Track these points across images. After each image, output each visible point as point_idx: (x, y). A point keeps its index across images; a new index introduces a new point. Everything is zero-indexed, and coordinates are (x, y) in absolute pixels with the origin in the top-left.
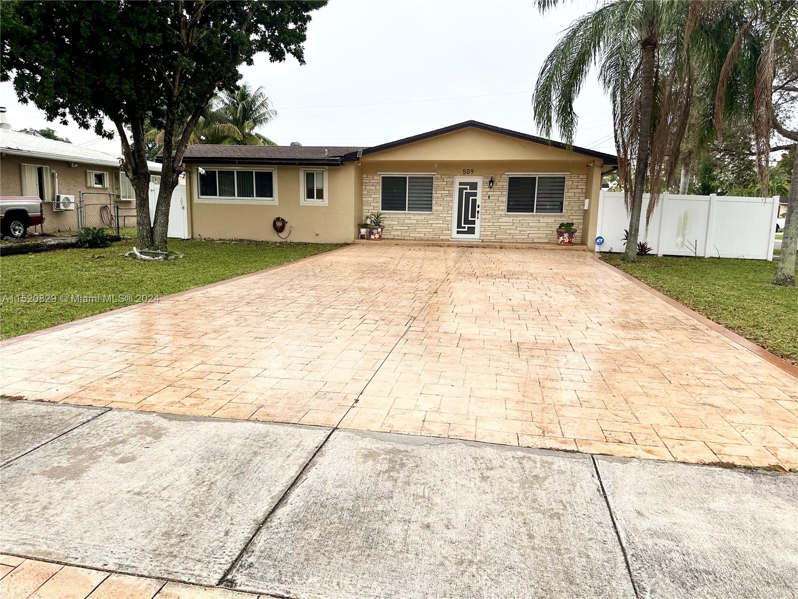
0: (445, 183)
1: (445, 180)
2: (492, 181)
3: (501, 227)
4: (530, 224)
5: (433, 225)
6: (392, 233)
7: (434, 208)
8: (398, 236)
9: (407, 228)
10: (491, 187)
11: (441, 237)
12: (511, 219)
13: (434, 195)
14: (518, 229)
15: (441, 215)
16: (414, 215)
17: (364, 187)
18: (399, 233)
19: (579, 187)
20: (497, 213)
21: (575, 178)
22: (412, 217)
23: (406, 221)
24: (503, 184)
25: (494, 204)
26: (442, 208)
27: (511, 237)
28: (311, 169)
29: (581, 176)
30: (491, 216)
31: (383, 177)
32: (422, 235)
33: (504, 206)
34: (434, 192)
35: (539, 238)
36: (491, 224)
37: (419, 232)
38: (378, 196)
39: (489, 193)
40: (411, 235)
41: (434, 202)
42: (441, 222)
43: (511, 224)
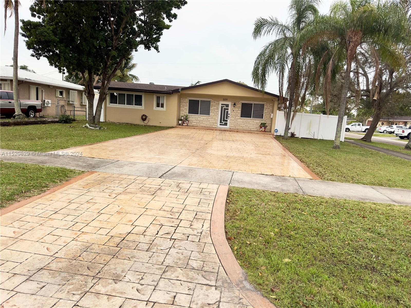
0: (216, 104)
1: (215, 102)
2: (235, 104)
3: (238, 123)
4: (250, 123)
5: (210, 121)
6: (193, 123)
7: (210, 114)
9: (199, 122)
10: (234, 107)
11: (213, 126)
12: (242, 120)
13: (211, 109)
14: (245, 124)
15: (213, 117)
16: (202, 116)
17: (181, 104)
18: (195, 124)
19: (270, 108)
20: (236, 117)
21: (268, 105)
22: (201, 117)
23: (198, 119)
24: (239, 106)
25: (235, 114)
26: (214, 114)
27: (242, 128)
28: (159, 95)
29: (271, 104)
30: (234, 119)
31: (189, 100)
33: (240, 115)
34: (211, 107)
35: (253, 129)
36: (234, 122)
37: (204, 124)
38: (187, 108)
39: (233, 109)
40: (200, 125)
41: (210, 111)
42: (213, 120)
43: (242, 122)
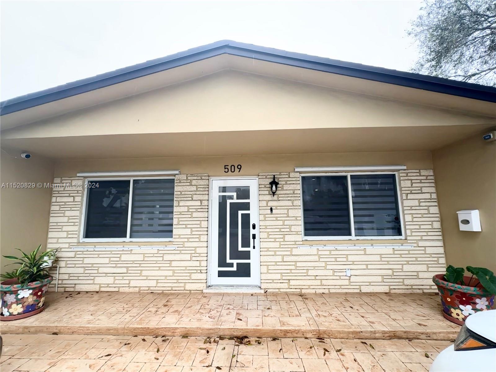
0: (194, 188)
1: (194, 182)
2: (274, 183)
3: (299, 264)
4: (351, 258)
5: (174, 264)
6: (98, 280)
7: (175, 232)
8: (108, 285)
9: (124, 270)
10: (274, 194)
11: (189, 287)
12: (313, 247)
13: (175, 209)
14: (328, 267)
15: (187, 245)
16: (139, 244)
18: (110, 280)
19: (424, 190)
20: (287, 238)
21: (413, 174)
22: (136, 249)
23: (124, 258)
24: (293, 188)
25: (281, 223)
26: (188, 231)
27: (318, 282)
30: (277, 245)
31: (91, 182)
32: (153, 283)
33: (301, 228)
34: (175, 203)
35: (370, 284)
36: (279, 259)
37: (147, 278)
38: (77, 213)
39: (271, 204)
40: (133, 284)
41: (175, 221)
42: (188, 257)
43: (316, 258)
